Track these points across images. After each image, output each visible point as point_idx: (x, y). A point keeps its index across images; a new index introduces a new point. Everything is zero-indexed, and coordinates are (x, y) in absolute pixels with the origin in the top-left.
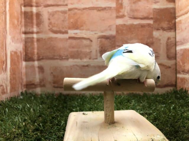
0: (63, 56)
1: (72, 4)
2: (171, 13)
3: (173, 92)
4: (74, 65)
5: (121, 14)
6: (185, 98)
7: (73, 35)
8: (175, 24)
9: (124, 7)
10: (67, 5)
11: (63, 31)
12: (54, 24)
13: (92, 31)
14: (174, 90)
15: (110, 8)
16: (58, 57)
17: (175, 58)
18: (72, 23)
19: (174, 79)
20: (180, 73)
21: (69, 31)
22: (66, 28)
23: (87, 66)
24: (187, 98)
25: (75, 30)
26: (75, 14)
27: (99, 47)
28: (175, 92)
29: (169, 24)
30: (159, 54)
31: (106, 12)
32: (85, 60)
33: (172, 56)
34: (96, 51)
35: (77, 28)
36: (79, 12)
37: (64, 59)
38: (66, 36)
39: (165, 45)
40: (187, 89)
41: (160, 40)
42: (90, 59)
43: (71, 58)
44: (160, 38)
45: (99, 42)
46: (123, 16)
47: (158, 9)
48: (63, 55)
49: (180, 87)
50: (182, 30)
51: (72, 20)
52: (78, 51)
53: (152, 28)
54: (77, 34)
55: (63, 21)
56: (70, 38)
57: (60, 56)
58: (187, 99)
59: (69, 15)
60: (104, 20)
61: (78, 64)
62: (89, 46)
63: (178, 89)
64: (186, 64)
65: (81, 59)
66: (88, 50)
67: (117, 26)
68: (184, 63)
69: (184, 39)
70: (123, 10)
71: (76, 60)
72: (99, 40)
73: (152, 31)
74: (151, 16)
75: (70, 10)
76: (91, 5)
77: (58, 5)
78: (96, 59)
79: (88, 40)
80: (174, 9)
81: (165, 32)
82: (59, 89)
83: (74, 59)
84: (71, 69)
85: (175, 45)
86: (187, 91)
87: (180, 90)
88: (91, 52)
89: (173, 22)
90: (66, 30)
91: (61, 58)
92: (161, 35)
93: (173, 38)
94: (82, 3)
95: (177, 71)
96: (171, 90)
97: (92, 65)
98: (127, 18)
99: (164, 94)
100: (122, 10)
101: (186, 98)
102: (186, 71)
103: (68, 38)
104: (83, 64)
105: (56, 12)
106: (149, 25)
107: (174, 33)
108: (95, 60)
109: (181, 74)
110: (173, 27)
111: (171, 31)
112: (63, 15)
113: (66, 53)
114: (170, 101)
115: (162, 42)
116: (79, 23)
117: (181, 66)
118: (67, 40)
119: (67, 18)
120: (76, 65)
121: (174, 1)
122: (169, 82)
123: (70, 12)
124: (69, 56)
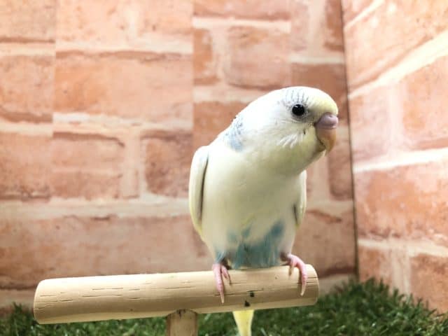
0: (32, 190)
1: (68, 39)
2: (336, 77)
3: (350, 289)
4: (66, 217)
5: (207, 73)
6: (382, 309)
7: (68, 128)
8: (347, 105)
9: (214, 55)
10: (52, 41)
11: (38, 114)
12: (11, 92)
13: (124, 117)
14: (351, 281)
15: (177, 56)
16: (15, 193)
17: (351, 194)
18: (65, 92)
19: (350, 253)
20: (364, 235)
21: (57, 116)
22: (47, 106)
23: (107, 219)
24: (388, 312)
25: (74, 111)
26: (75, 68)
27: (146, 162)
28: (356, 291)
31: (166, 68)
32: (101, 201)
33: (343, 190)
34: (137, 174)
35: (80, 108)
36: (89, 62)
37: (37, 197)
38: (46, 130)
39: (325, 159)
40: (385, 282)
42: (116, 197)
43: (59, 195)
45: (144, 148)
46: (212, 81)
47: (304, 66)
48: (32, 186)
49: (367, 275)
50: (365, 122)
51: (65, 85)
52: (79, 175)
54: (77, 123)
55: (39, 85)
56: (58, 135)
57: (23, 189)
58: (389, 314)
59: (58, 70)
60: (158, 88)
61: (79, 213)
62: (113, 160)
63: (363, 280)
64: (379, 213)
65: (88, 197)
66: (109, 172)
67: (195, 105)
68: (374, 210)
69: (371, 146)
70: (213, 63)
71: (73, 201)
72: (146, 142)
75: (61, 55)
76: (123, 46)
77: (24, 41)
78: (136, 196)
79: (113, 142)
80: (344, 67)
82: (15, 292)
83: (66, 198)
84: (58, 228)
85: (350, 159)
86: (385, 287)
87: (367, 283)
88: (120, 176)
90: (46, 111)
91: (25, 195)
93: (344, 141)
94: (99, 39)
95: (358, 231)
96: (344, 283)
97: (121, 215)
98: (222, 86)
99: (327, 297)
100: (211, 64)
101: (386, 311)
102: (381, 232)
103: (50, 134)
104: (94, 212)
105: (19, 59)
108: (133, 201)
109: (369, 238)
112: (40, 67)
113: (42, 181)
114: (343, 327)
116: (86, 94)
117: (366, 218)
118: (47, 140)
119: (51, 77)
120: (74, 217)
121: (341, 48)
122: (337, 261)
123: (60, 62)
124: (52, 190)
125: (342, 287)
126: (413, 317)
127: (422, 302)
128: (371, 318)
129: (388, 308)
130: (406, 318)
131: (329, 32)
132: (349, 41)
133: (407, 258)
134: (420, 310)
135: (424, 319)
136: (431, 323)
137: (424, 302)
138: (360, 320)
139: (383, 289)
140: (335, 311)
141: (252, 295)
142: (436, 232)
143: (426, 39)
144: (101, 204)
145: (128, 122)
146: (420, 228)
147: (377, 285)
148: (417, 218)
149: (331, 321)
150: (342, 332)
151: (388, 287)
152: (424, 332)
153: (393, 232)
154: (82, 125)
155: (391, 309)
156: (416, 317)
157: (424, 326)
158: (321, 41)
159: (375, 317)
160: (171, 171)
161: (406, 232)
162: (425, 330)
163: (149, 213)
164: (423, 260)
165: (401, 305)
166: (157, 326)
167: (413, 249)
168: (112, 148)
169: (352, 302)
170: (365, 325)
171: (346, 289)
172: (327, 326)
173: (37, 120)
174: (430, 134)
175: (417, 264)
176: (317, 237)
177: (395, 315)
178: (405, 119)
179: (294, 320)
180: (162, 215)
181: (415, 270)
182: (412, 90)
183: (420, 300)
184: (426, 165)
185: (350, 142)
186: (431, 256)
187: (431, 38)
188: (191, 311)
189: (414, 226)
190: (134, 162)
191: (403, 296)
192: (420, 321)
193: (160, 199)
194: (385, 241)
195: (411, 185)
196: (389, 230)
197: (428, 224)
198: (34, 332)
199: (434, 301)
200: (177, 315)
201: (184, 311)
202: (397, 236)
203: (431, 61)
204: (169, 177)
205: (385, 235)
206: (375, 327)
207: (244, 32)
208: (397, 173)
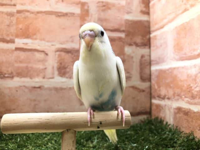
0: (5, 74)
1: (22, 4)
2: (145, 27)
3: (147, 121)
4: (21, 86)
6: (160, 130)
7: (22, 46)
8: (149, 39)
9: (90, 14)
10: (15, 5)
11: (8, 39)
13: (48, 41)
14: (148, 118)
15: (73, 14)
17: (150, 80)
18: (21, 29)
19: (148, 105)
20: (155, 98)
21: (17, 40)
22: (12, 35)
23: (39, 87)
24: (163, 132)
25: (24, 38)
26: (25, 18)
27: (57, 63)
28: (150, 122)
29: (143, 39)
30: (131, 74)
31: (68, 19)
32: (37, 79)
33: (146, 77)
34: (53, 68)
35: (28, 37)
36: (32, 15)
37: (7, 77)
39: (138, 64)
40: (162, 119)
41: (132, 57)
42: (44, 78)
43: (18, 76)
44: (133, 55)
45: (57, 56)
47: (131, 21)
48: (5, 72)
49: (155, 116)
50: (157, 47)
51: (21, 26)
52: (27, 67)
53: (123, 42)
54: (27, 44)
55: (8, 26)
56: (17, 49)
57: (1, 73)
58: (163, 133)
59: (17, 19)
60: (64, 29)
61: (27, 85)
62: (43, 61)
63: (153, 118)
64: (161, 88)
65: (31, 78)
66: (41, 66)
68: (159, 87)
69: (159, 58)
70: (90, 18)
71: (23, 79)
72: (58, 53)
73: (124, 47)
74: (123, 28)
75: (19, 12)
76: (48, 9)
77: (2, 5)
78: (53, 78)
79: (42, 53)
80: (149, 22)
81: (138, 48)
83: (21, 78)
84: (17, 91)
85: (150, 64)
86: (162, 121)
87: (155, 119)
88: (46, 69)
89: (148, 37)
90: (12, 38)
91: (2, 76)
92: (133, 52)
93: (148, 55)
94: (37, 5)
95: (152, 96)
96: (144, 119)
97: (46, 86)
99: (137, 124)
100: (88, 18)
101: (161, 131)
102: (162, 97)
103: (14, 48)
104: (34, 85)
106: (120, 39)
107: (149, 50)
108: (51, 80)
110: (147, 44)
111: (145, 48)
112: (9, 17)
113: (10, 70)
114: (143, 138)
115: (134, 60)
116: (30, 30)
117: (156, 90)
118: (12, 51)
119: (14, 22)
120: (24, 86)
121: (148, 13)
122: (142, 109)
123: (18, 15)
124: (14, 74)
125: (143, 120)
126: (173, 134)
127: (177, 128)
128: (155, 134)
129: (163, 130)
130: (170, 134)
131: (143, 6)
132: (151, 10)
133: (172, 108)
134: (177, 131)
135: (178, 135)
136: (181, 137)
137: (178, 128)
138: (150, 135)
139: (161, 122)
140: (140, 131)
141: (101, 123)
142: (186, 97)
143: (186, 10)
144: (37, 81)
145: (50, 44)
146: (178, 95)
147: (159, 120)
148: (177, 91)
149: (138, 135)
150: (142, 140)
151: (163, 121)
152: (178, 141)
153: (167, 97)
154: (28, 45)
155: (164, 130)
156: (175, 134)
157: (178, 138)
158: (139, 10)
159: (157, 134)
160: (69, 67)
161: (173, 97)
162: (178, 140)
163: (58, 86)
164: (179, 110)
165: (169, 129)
166: (60, 135)
167: (175, 104)
168: (42, 56)
169: (147, 127)
170: (152, 137)
171: (145, 121)
172: (135, 137)
173: (8, 42)
174: (185, 54)
175: (176, 111)
176: (134, 98)
177: (165, 133)
178: (174, 47)
179: (121, 134)
180: (65, 87)
181: (175, 114)
182: (178, 33)
183: (177, 127)
184: (183, 68)
185: (150, 56)
186: (183, 108)
187: (188, 10)
188: (73, 130)
189: (176, 94)
190: (52, 62)
191: (169, 125)
192: (176, 136)
193: (64, 79)
194: (163, 101)
195: (176, 76)
196: (165, 96)
197: (182, 94)
198: (5, 137)
199: (183, 127)
200: (66, 131)
201: (70, 129)
202: (169, 99)
203: (187, 20)
204: (68, 70)
205: (163, 98)
206: (157, 138)
207: (104, 4)
208: (170, 70)
